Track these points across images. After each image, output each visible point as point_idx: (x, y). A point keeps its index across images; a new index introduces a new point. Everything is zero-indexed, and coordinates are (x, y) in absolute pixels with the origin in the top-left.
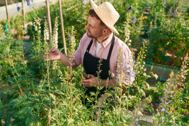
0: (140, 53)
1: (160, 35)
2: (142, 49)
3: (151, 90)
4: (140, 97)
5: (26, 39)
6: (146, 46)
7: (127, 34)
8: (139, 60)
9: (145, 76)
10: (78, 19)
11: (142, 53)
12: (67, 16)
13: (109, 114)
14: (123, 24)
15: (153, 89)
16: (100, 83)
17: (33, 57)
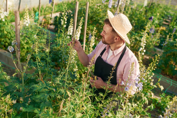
0: (151, 64)
1: (174, 49)
2: (154, 61)
3: (154, 99)
4: (142, 104)
5: (51, 28)
6: (158, 59)
7: (143, 44)
8: (149, 71)
9: (151, 86)
10: (101, 20)
11: (153, 65)
12: (92, 15)
13: (112, 116)
14: (141, 31)
15: (156, 99)
16: (109, 87)
17: (55, 47)
